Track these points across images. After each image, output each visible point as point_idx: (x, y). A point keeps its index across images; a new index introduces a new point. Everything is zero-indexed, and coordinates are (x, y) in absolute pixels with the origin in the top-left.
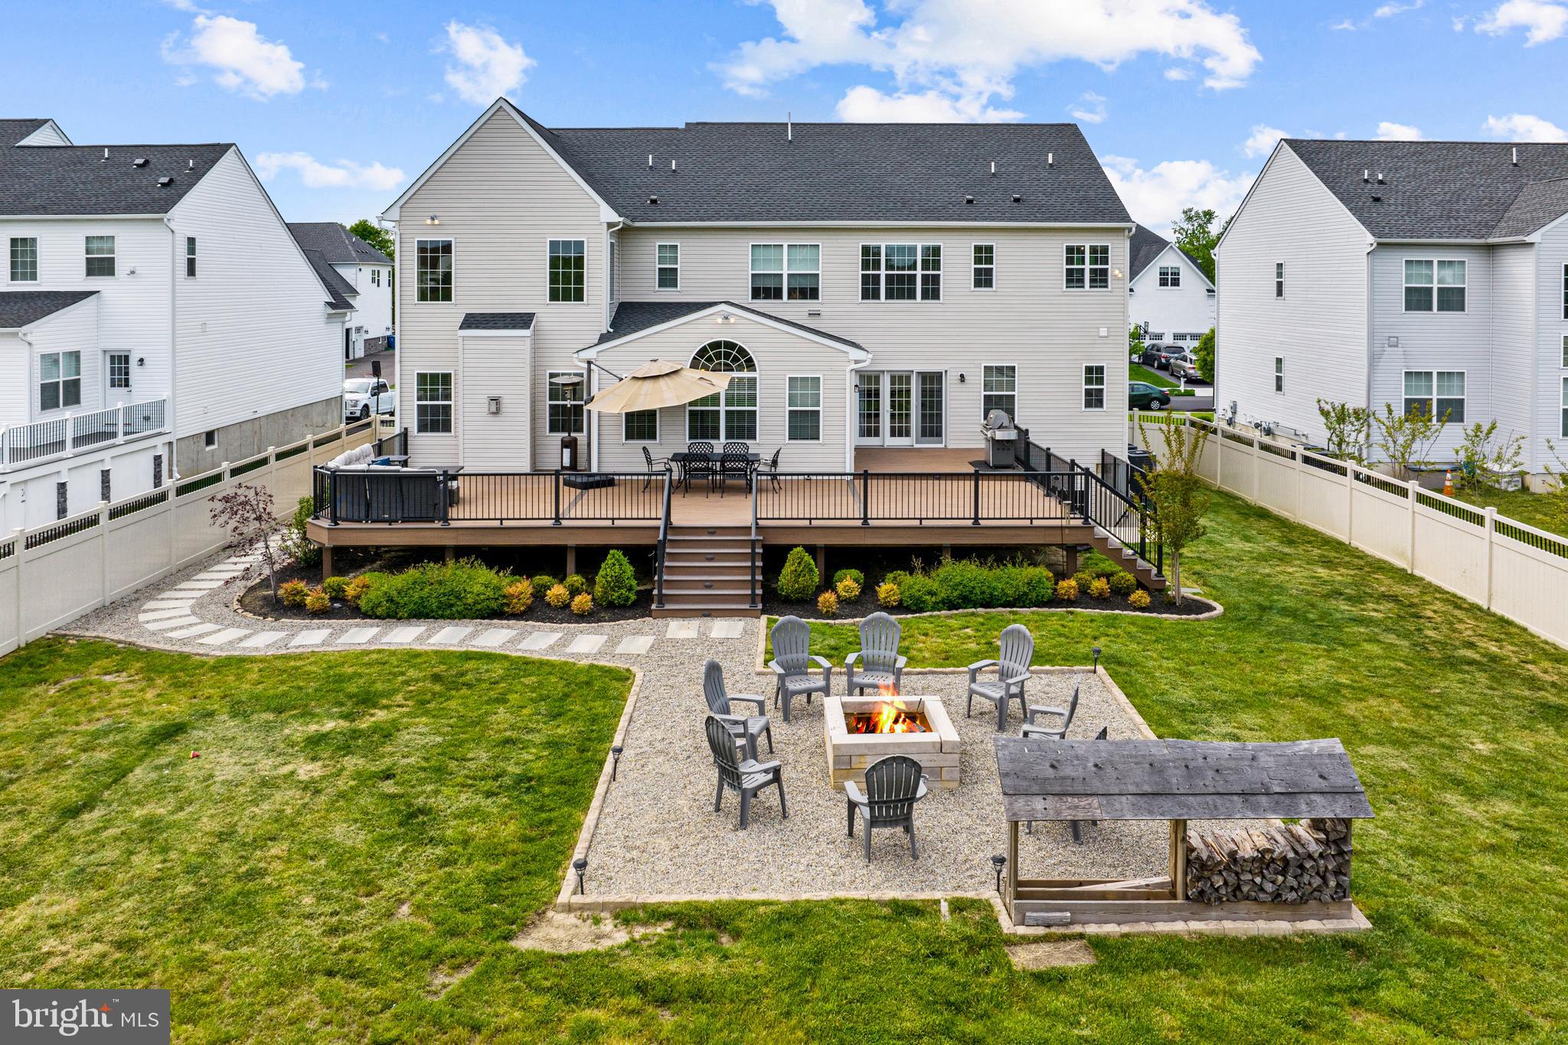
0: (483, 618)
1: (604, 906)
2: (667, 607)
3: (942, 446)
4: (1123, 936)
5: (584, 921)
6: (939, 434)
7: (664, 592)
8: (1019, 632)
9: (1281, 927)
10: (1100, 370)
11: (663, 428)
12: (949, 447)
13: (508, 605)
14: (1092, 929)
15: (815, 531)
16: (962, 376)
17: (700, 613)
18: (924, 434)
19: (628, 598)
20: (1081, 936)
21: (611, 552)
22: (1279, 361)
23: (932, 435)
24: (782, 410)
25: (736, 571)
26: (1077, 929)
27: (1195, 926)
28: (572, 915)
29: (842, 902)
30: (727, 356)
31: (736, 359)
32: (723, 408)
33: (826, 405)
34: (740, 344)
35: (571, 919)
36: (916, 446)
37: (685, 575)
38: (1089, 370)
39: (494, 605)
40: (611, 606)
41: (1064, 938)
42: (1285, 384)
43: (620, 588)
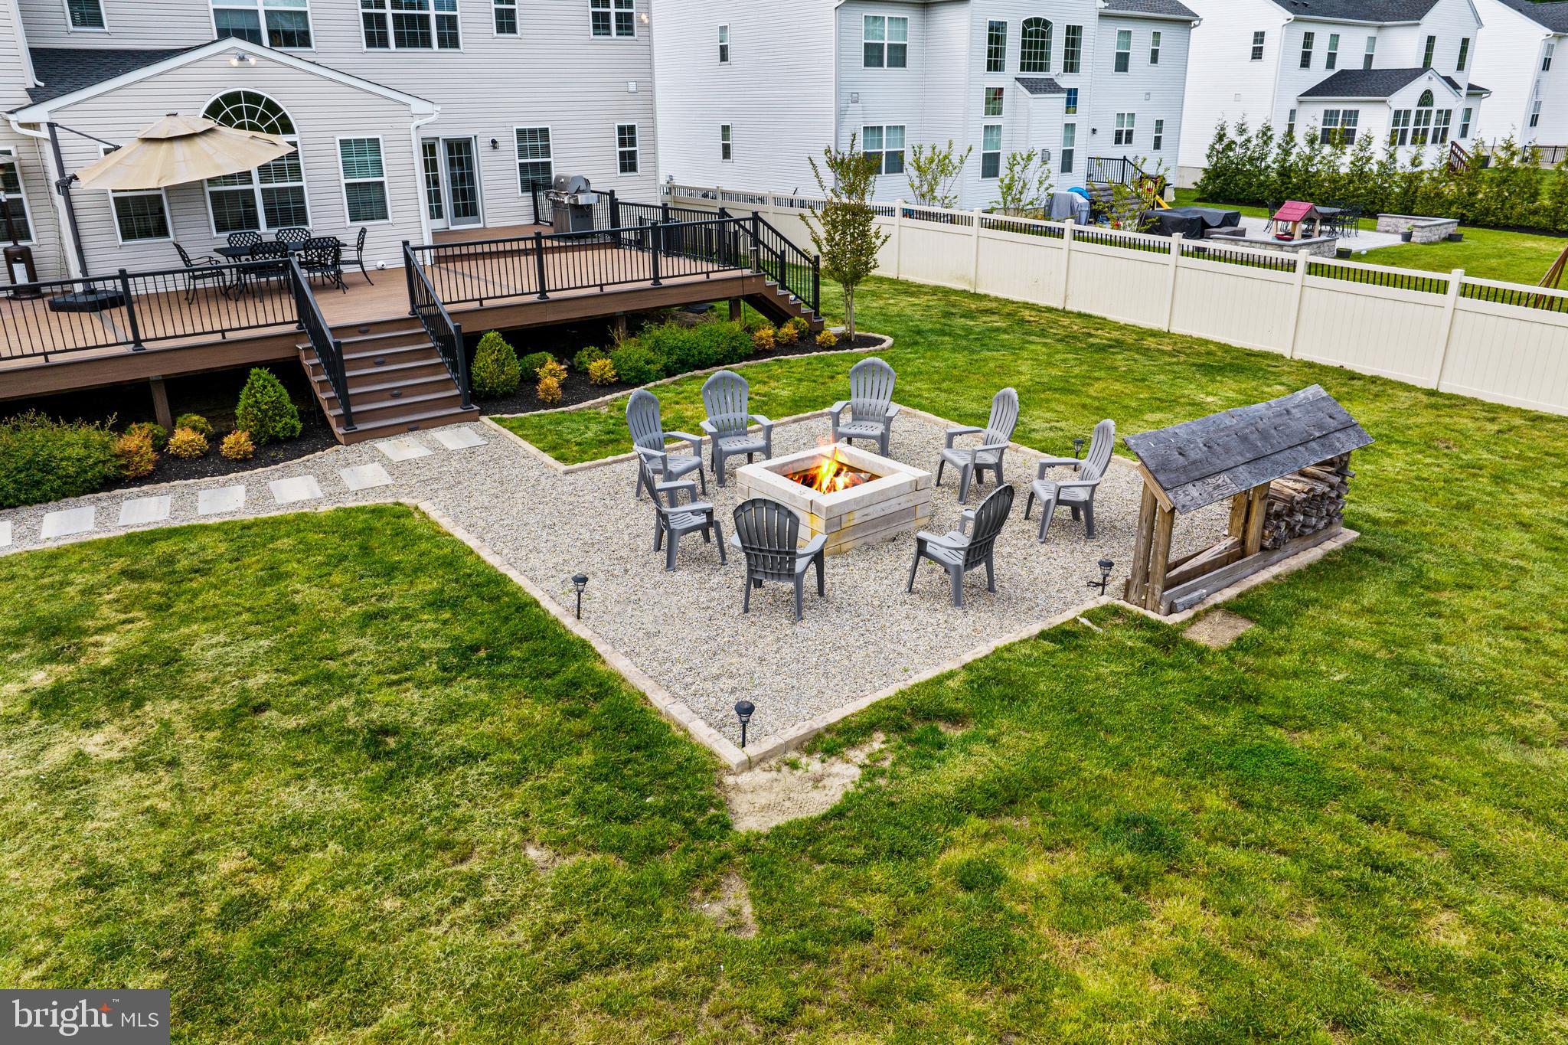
0: (94, 491)
1: (786, 747)
2: (360, 427)
3: (480, 225)
4: (1240, 596)
5: (779, 770)
6: (475, 213)
7: (354, 409)
8: (873, 364)
9: (1314, 554)
10: (632, 129)
11: (176, 219)
12: (488, 226)
13: (126, 467)
14: (1219, 598)
15: (490, 313)
16: (494, 142)
17: (406, 427)
18: (457, 214)
19: (294, 428)
20: (1216, 607)
21: (254, 371)
22: (726, 129)
23: (466, 214)
24: (336, 183)
25: (425, 371)
26: (1211, 602)
27: (1275, 570)
28: (757, 770)
29: (1009, 649)
30: (252, 113)
31: (264, 118)
32: (257, 186)
33: (391, 174)
34: (266, 95)
35: (759, 776)
36: (452, 228)
37: (367, 385)
38: (622, 129)
39: (109, 470)
40: (274, 441)
41: (1207, 612)
42: (733, 151)
43: (281, 416)
